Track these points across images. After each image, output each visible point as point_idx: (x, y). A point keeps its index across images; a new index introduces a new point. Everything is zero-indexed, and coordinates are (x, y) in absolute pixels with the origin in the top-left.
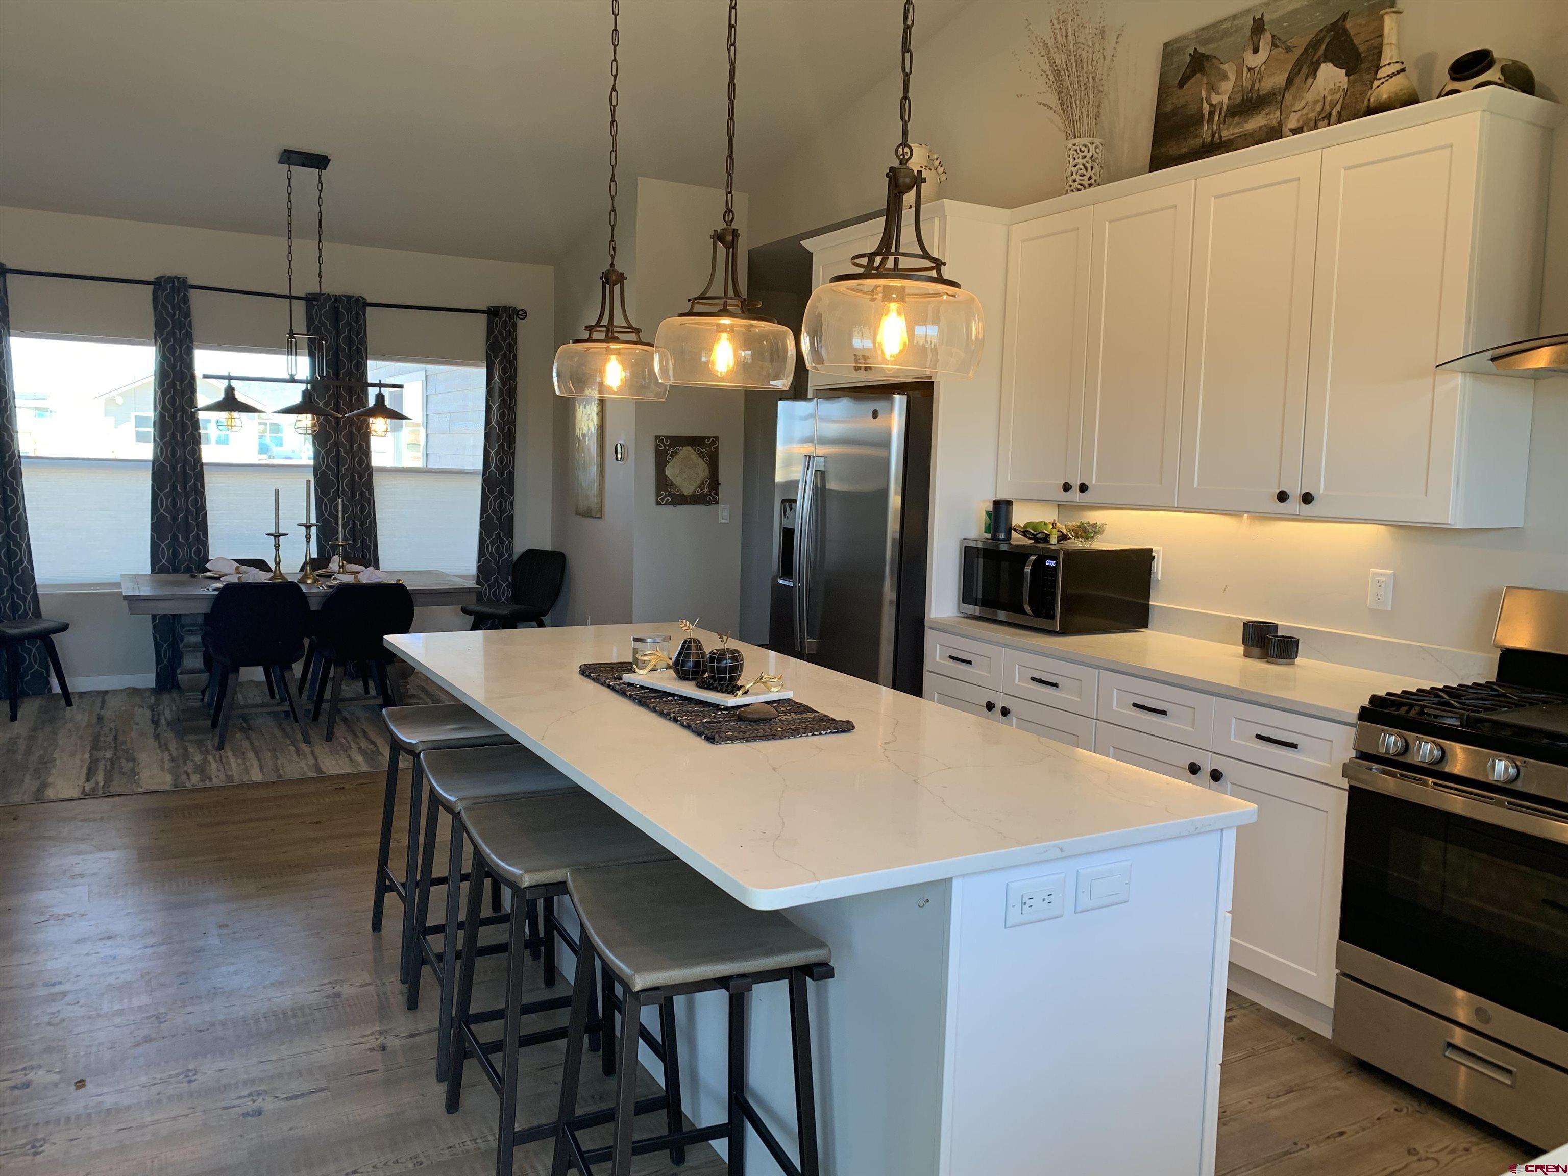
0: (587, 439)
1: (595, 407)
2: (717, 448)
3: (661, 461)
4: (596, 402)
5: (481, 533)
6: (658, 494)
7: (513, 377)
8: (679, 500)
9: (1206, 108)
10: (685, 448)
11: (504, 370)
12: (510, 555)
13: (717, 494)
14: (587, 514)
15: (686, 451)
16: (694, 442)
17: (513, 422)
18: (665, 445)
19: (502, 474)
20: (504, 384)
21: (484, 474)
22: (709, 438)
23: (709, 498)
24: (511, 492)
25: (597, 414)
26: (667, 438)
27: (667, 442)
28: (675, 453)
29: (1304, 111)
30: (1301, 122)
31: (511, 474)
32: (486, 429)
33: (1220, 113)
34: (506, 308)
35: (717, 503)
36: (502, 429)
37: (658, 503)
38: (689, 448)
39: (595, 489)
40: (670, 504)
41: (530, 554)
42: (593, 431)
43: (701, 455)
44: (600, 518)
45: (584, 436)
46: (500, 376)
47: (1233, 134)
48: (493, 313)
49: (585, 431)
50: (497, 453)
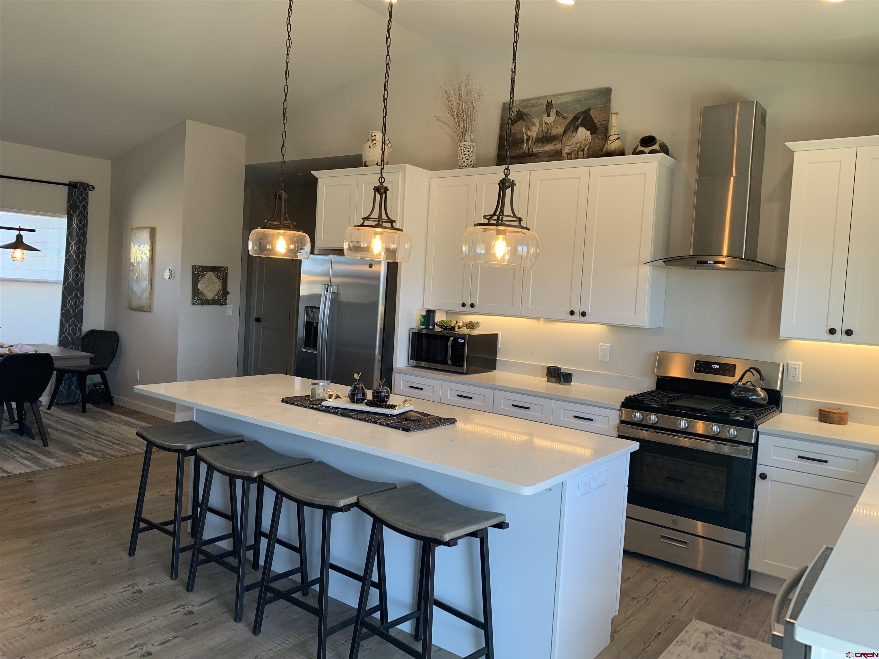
0: (141, 265)
1: (148, 246)
2: (227, 273)
3: (196, 279)
4: (149, 244)
5: (61, 320)
6: (193, 299)
7: (86, 225)
8: (205, 302)
9: (525, 137)
10: (209, 273)
11: (80, 221)
12: (81, 334)
13: (226, 299)
14: (140, 309)
15: (210, 275)
16: (214, 269)
17: (84, 252)
18: (198, 271)
19: (77, 284)
20: (80, 229)
21: (64, 283)
22: (223, 267)
23: (222, 301)
24: (82, 296)
25: (150, 251)
26: (199, 266)
27: (199, 269)
28: (204, 275)
29: (572, 146)
30: (571, 151)
31: (83, 284)
32: (66, 256)
33: (532, 140)
34: (82, 184)
35: (226, 304)
36: (78, 257)
37: (193, 304)
38: (211, 273)
39: (146, 295)
40: (200, 304)
41: (93, 333)
42: (146, 260)
43: (218, 277)
44: (149, 312)
45: (138, 263)
46: (77, 223)
47: (538, 151)
48: (73, 186)
49: (139, 260)
50: (74, 271)
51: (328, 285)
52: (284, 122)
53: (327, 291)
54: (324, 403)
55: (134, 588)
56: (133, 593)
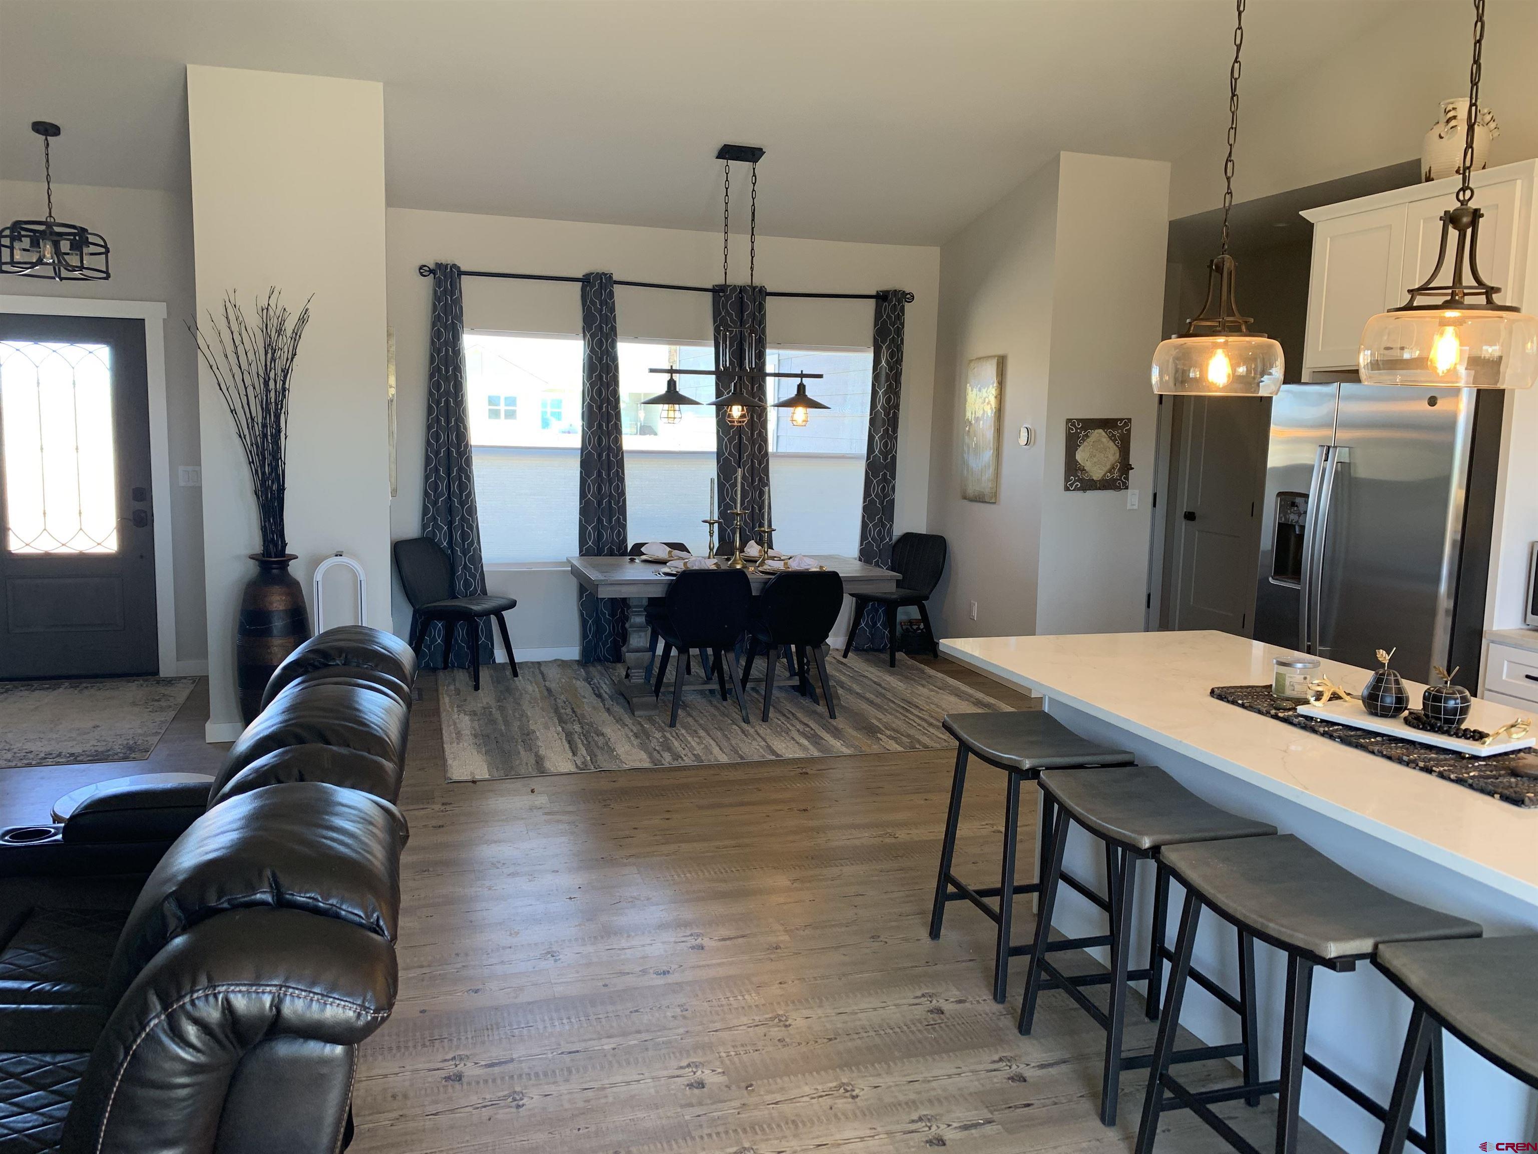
0: (981, 422)
1: (994, 390)
2: (1129, 431)
3: (1072, 444)
4: (995, 385)
5: (863, 517)
6: (1067, 480)
7: (899, 361)
8: (1088, 485)
10: (1096, 431)
11: (892, 356)
12: (891, 539)
13: (1127, 478)
14: (979, 499)
15: (1099, 435)
16: (1105, 424)
17: (897, 407)
18: (1077, 429)
19: (885, 459)
20: (891, 369)
21: (868, 458)
22: (1121, 420)
23: (1119, 483)
24: (894, 477)
25: (996, 397)
26: (1079, 420)
27: (1079, 425)
28: (1087, 436)
31: (894, 458)
32: (871, 414)
34: (895, 292)
35: (1127, 488)
36: (887, 414)
37: (1067, 489)
38: (1101, 431)
39: (990, 473)
40: (1079, 489)
41: (908, 537)
42: (989, 414)
43: (1113, 438)
44: (994, 503)
45: (977, 419)
46: (887, 360)
48: (882, 297)
49: (979, 414)
50: (882, 438)
51: (1329, 447)
52: (1233, 109)
53: (1326, 460)
54: (1302, 709)
55: (931, 1002)
56: (928, 1011)
